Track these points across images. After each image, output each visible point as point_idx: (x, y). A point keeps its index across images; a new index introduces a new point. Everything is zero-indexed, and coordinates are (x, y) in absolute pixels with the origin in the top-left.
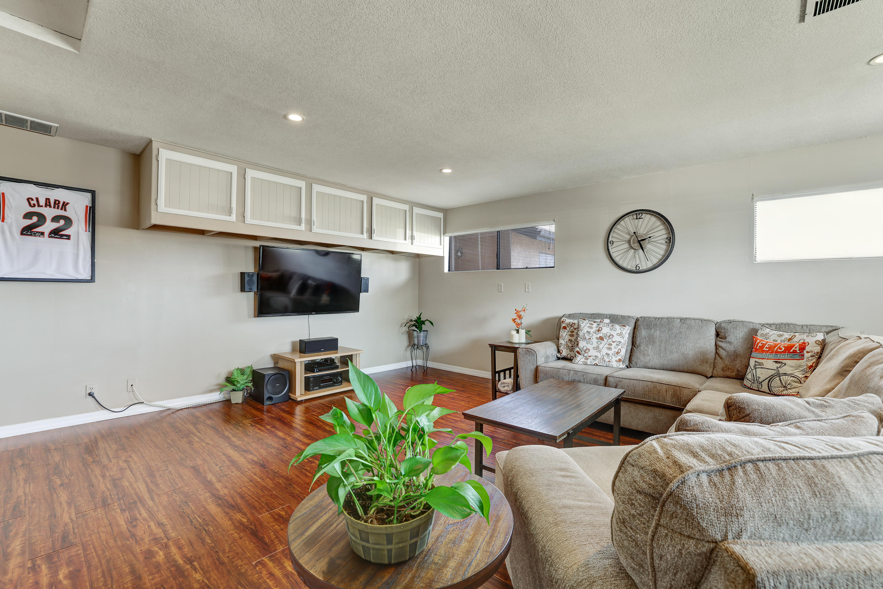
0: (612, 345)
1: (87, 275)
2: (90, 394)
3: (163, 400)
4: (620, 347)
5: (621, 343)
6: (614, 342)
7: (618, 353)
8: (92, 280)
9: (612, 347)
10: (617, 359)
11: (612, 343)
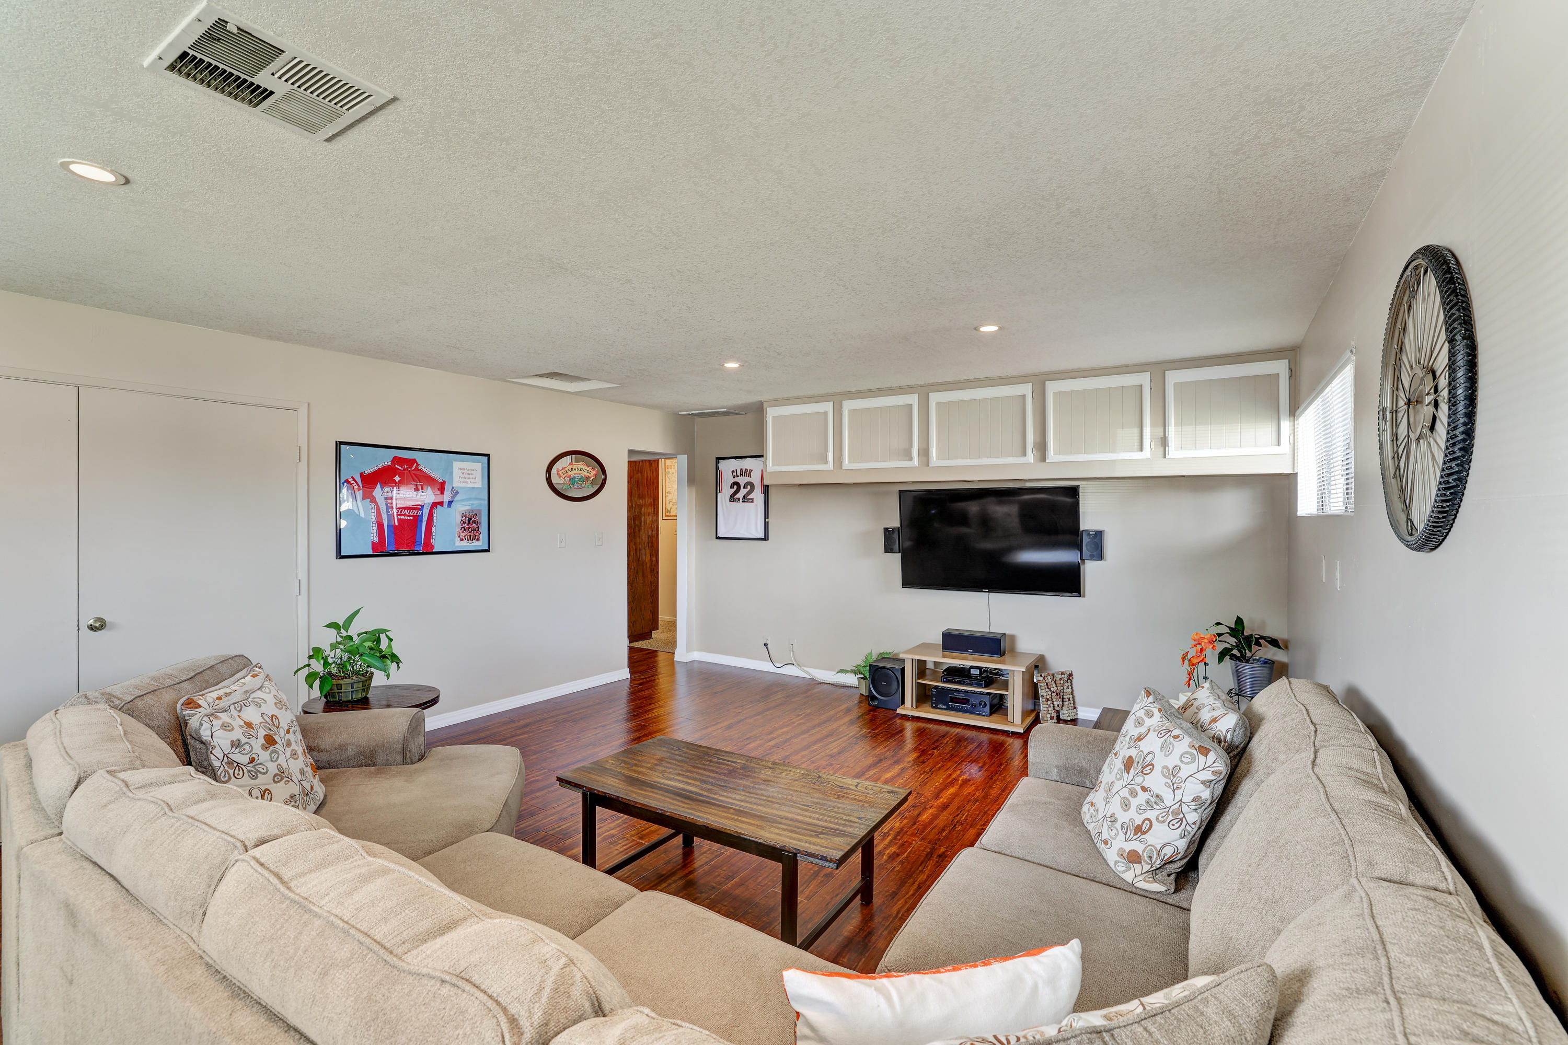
0: (1136, 796)
1: (762, 535)
2: (766, 645)
3: (815, 668)
4: (1152, 815)
5: (1162, 805)
6: (1144, 789)
7: (1138, 829)
8: (766, 538)
9: (1134, 802)
10: (1128, 847)
11: (1138, 789)
